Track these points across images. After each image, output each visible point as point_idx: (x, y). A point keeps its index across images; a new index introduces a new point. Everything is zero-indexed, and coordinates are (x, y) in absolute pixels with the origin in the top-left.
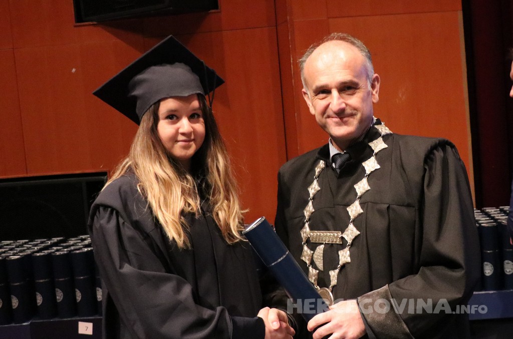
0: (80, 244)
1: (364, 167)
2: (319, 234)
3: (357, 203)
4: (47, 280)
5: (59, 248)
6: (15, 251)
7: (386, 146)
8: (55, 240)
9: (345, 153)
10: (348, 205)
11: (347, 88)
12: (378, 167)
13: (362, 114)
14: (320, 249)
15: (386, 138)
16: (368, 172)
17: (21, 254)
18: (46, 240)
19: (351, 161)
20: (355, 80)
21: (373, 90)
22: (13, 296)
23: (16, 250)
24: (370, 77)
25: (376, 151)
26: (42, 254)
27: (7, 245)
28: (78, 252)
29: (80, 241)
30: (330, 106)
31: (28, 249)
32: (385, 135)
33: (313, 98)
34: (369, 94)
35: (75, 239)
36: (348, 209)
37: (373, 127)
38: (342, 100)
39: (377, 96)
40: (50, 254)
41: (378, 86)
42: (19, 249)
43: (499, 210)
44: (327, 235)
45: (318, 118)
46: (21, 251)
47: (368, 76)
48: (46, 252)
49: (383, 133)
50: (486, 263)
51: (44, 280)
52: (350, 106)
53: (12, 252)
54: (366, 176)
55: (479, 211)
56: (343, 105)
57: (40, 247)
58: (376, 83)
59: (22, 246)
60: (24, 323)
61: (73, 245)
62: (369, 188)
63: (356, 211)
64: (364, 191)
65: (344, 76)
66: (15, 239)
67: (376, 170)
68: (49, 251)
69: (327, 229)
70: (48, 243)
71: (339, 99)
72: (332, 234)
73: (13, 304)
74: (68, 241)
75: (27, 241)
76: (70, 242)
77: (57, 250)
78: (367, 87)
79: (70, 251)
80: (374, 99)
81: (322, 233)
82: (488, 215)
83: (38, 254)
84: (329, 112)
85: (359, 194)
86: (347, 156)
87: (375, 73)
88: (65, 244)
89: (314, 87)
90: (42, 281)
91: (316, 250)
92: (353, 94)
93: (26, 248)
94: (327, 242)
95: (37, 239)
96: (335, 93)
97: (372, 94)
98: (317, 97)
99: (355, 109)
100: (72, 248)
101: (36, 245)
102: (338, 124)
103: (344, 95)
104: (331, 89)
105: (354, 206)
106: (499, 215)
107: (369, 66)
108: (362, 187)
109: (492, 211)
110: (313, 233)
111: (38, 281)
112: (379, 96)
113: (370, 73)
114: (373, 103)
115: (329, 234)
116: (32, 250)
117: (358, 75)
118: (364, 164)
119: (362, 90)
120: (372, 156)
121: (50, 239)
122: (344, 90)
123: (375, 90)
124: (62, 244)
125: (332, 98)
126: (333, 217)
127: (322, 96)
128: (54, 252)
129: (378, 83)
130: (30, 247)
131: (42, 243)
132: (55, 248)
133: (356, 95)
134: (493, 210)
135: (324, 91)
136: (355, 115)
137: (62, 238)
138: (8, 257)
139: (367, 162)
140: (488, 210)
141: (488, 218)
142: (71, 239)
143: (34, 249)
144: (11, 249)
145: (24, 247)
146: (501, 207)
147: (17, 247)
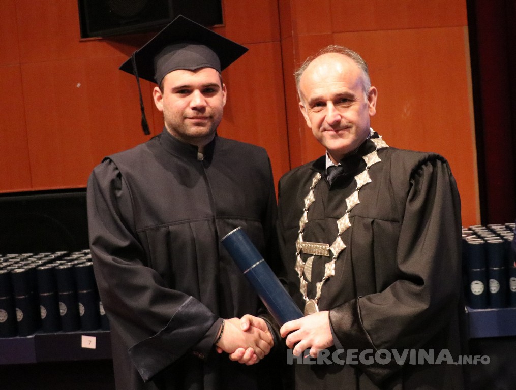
0: (83, 258)
1: (356, 180)
2: (310, 245)
3: (346, 216)
4: (51, 293)
5: (62, 262)
6: (20, 265)
7: (380, 160)
8: (59, 254)
9: (339, 165)
10: (338, 218)
11: (342, 100)
12: (370, 181)
13: (357, 127)
14: (310, 261)
15: (380, 152)
16: (359, 186)
17: (26, 267)
18: (49, 254)
19: (344, 174)
20: (351, 92)
21: (370, 103)
22: (17, 309)
23: (21, 263)
24: (366, 89)
25: (369, 165)
26: (46, 267)
27: (12, 258)
28: (81, 265)
29: (83, 255)
30: (326, 119)
31: (33, 262)
32: (380, 149)
33: (309, 111)
34: (365, 106)
35: (79, 253)
36: (338, 222)
37: (369, 140)
38: (337, 112)
39: (374, 109)
40: (54, 268)
41: (375, 98)
42: (24, 263)
43: (504, 227)
44: (316, 247)
45: (315, 131)
46: (26, 265)
47: (364, 89)
48: (50, 265)
49: (378, 147)
50: (492, 280)
51: (48, 294)
52: (345, 118)
53: (17, 265)
54: (357, 190)
55: (484, 228)
56: (339, 118)
57: (45, 261)
58: (373, 96)
59: (26, 259)
60: (29, 335)
61: (76, 259)
62: (359, 202)
63: (344, 224)
64: (354, 205)
65: (339, 88)
66: (20, 252)
67: (367, 183)
68: (53, 265)
69: (317, 241)
70: (52, 257)
71: (334, 111)
72: (321, 247)
73: (18, 317)
74: (72, 255)
75: (31, 254)
76: (73, 256)
77: (62, 264)
78: (363, 99)
79: (74, 265)
80: (371, 111)
81: (313, 244)
82: (493, 232)
83: (42, 268)
84: (325, 125)
85: (349, 208)
86: (341, 169)
87: (372, 86)
88: (68, 258)
89: (309, 100)
90: (46, 294)
91: (307, 261)
92: (348, 107)
93: (30, 262)
94: (316, 254)
95: (42, 253)
96: (330, 105)
97: (369, 107)
98: (312, 110)
99: (350, 122)
100: (76, 262)
101: (40, 259)
102: (334, 137)
103: (339, 107)
104: (326, 101)
105: (344, 220)
106: (505, 232)
107: (366, 78)
108: (353, 200)
109: (497, 227)
110: (305, 244)
111: (42, 294)
112: (376, 109)
113: (365, 85)
114: (370, 116)
115: (318, 246)
116: (36, 264)
117: (354, 87)
118: (356, 178)
119: (358, 102)
120: (365, 169)
121: (53, 253)
122: (339, 103)
123: (372, 103)
124: (66, 258)
125: (327, 110)
126: (323, 229)
127: (317, 108)
128: (58, 266)
129: (375, 95)
130: (35, 261)
131: (46, 256)
132: (59, 262)
133: (352, 107)
134: (499, 227)
135: (319, 103)
136: (350, 127)
137: (65, 252)
138: (13, 270)
139: (360, 176)
140: (494, 227)
141: (494, 235)
142: (74, 253)
143: (38, 262)
144: (16, 263)
145: (28, 260)
146: (507, 224)
147: (22, 260)
